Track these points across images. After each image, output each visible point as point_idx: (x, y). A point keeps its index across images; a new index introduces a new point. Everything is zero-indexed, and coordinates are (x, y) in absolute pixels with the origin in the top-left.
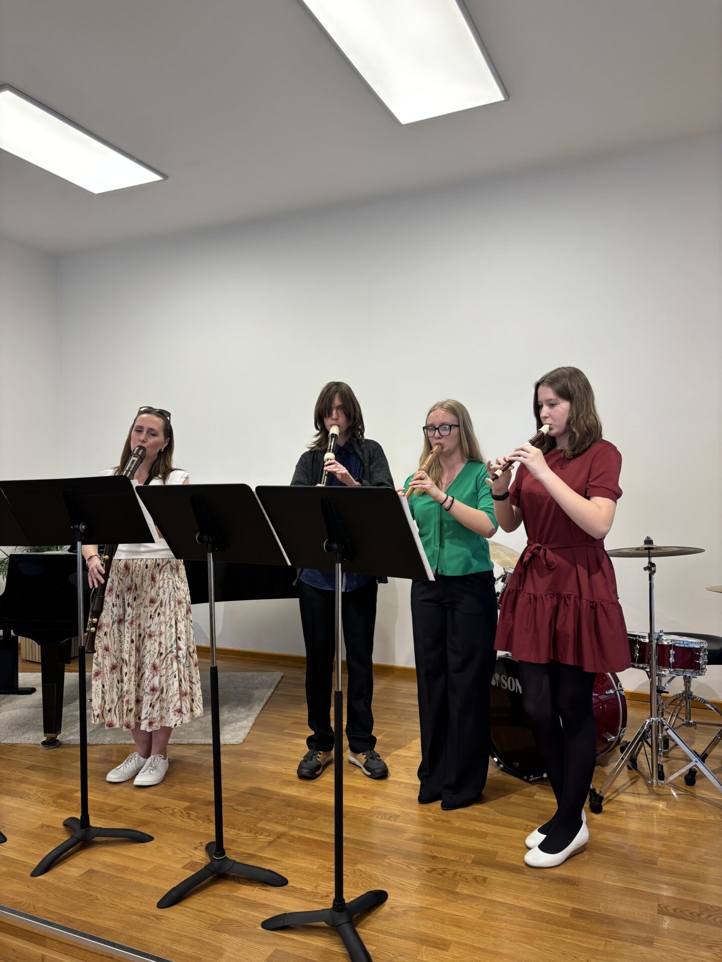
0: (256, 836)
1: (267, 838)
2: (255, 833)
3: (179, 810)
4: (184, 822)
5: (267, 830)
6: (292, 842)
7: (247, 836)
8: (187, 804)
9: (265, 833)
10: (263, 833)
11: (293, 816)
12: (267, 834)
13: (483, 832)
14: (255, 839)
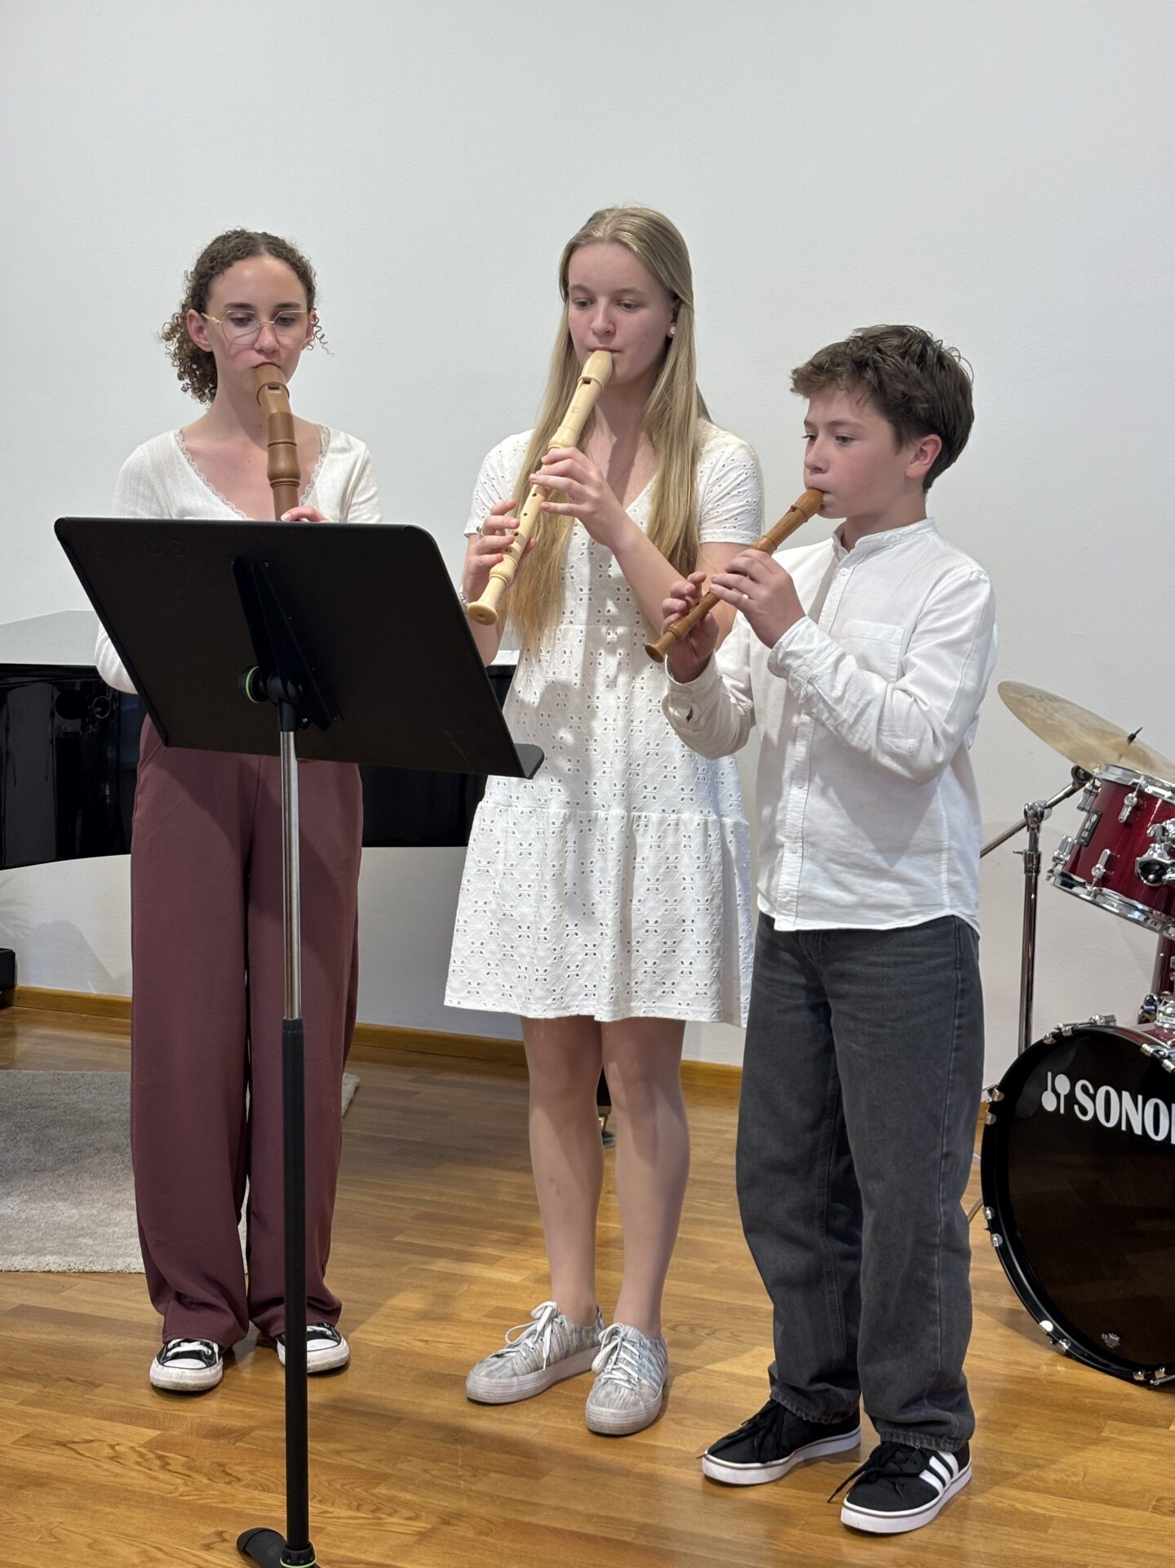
0: (380, 1518)
1: (410, 1523)
2: (373, 1511)
3: (132, 1448)
4: (154, 1478)
5: (407, 1504)
6: (487, 1535)
7: (355, 1518)
8: (152, 1433)
9: (403, 1511)
10: (395, 1512)
11: (476, 1469)
12: (410, 1514)
13: (1037, 1514)
14: (379, 1525)
